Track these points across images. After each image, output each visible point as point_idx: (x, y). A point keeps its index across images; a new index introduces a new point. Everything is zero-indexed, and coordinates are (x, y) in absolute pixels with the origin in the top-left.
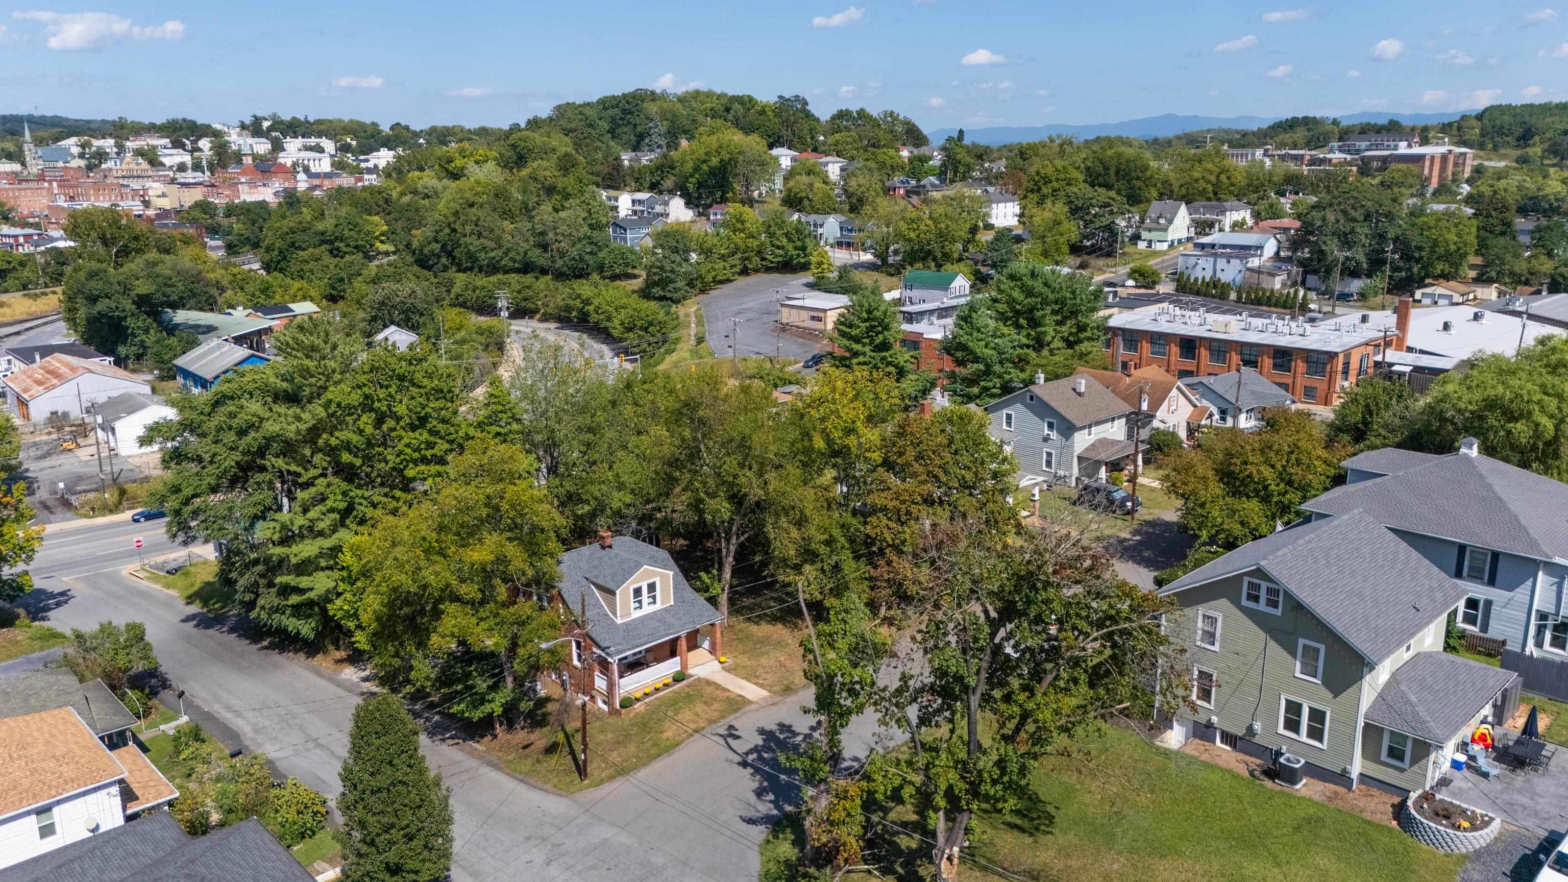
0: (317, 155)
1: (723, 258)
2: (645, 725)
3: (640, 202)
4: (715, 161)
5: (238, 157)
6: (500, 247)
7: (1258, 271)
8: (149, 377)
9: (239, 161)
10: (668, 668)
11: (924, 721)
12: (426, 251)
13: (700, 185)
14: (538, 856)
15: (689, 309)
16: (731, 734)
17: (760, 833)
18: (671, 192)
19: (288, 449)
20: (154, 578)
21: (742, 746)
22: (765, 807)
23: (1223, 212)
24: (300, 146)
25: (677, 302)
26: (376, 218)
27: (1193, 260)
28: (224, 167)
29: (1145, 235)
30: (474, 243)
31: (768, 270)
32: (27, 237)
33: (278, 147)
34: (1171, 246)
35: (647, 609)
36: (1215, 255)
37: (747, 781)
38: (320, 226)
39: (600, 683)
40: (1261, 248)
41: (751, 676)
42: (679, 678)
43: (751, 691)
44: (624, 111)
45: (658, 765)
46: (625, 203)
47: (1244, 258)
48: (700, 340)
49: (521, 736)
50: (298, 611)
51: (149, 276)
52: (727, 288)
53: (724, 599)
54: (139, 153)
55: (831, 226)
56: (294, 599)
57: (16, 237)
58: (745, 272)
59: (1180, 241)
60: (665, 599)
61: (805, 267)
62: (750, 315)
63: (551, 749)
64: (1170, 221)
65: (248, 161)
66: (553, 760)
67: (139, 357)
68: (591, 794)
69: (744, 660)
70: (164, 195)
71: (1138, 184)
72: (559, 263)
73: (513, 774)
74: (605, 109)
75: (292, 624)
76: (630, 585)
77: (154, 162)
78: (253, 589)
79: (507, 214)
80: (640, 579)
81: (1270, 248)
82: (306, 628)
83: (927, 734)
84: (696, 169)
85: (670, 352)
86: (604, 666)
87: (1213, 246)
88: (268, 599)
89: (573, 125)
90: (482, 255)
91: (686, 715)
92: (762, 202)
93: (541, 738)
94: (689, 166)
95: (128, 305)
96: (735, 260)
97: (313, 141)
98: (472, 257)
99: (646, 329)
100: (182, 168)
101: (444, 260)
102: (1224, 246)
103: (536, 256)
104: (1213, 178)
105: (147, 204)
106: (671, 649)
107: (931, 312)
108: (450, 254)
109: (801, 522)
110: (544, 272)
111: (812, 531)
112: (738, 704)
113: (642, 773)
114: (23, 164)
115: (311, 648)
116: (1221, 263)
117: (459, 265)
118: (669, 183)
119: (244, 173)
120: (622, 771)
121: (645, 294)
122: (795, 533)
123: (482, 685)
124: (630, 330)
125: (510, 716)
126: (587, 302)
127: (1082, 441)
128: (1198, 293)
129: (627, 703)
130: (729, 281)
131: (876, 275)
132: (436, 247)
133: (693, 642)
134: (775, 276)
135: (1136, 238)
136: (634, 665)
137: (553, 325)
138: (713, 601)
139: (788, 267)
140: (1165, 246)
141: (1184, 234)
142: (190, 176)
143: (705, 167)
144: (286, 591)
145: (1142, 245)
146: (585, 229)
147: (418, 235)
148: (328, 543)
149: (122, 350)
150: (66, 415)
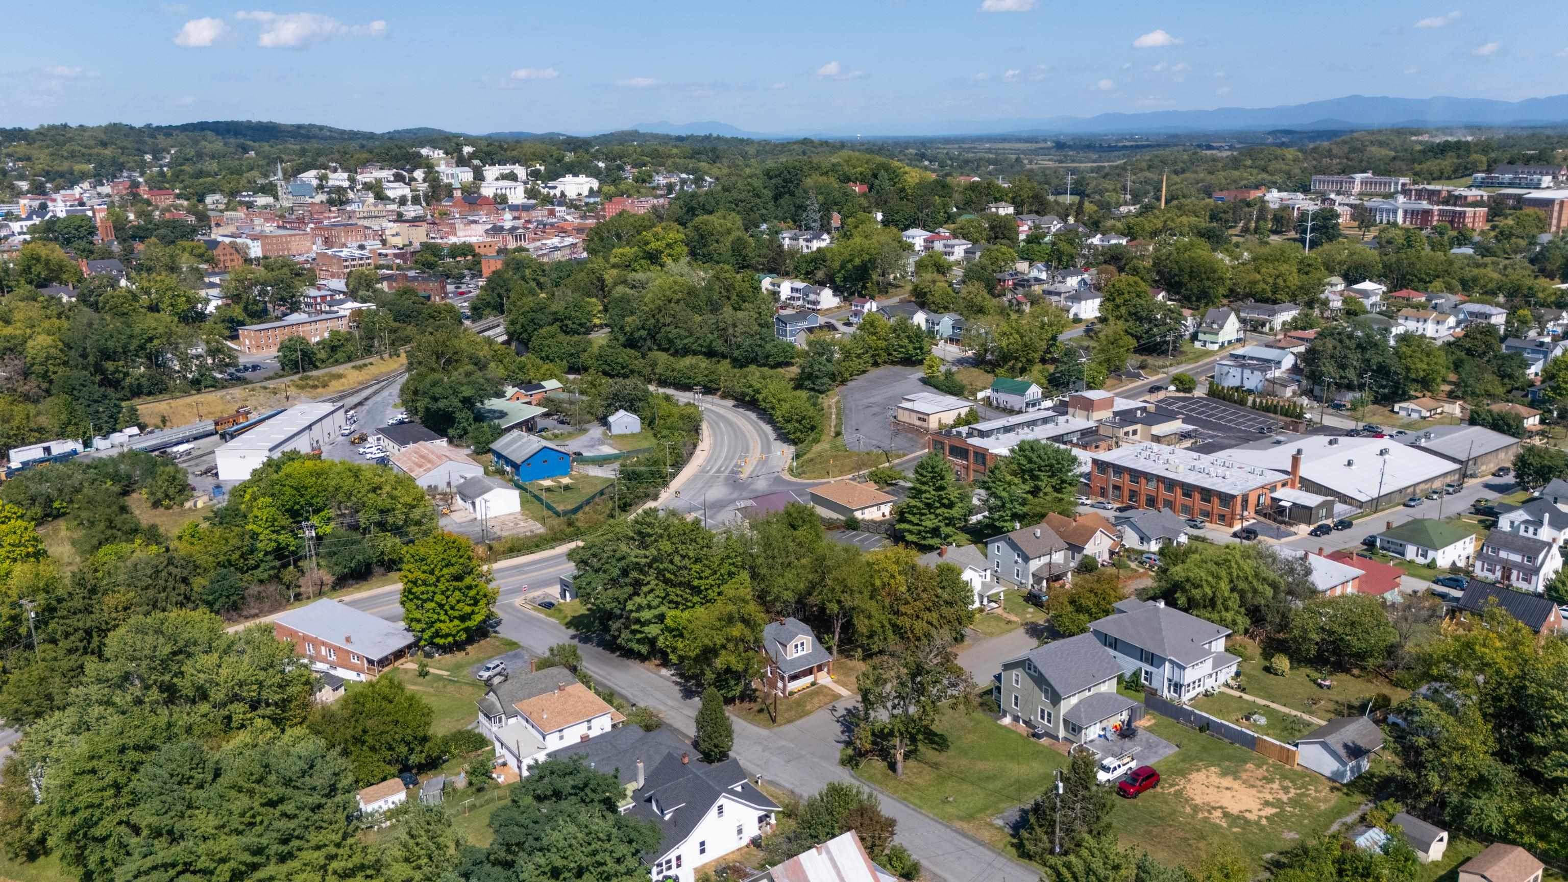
0: (512, 184)
1: (859, 356)
2: (800, 703)
3: (797, 290)
4: (857, 261)
5: (449, 189)
6: (691, 335)
7: (1273, 382)
8: (468, 451)
9: (450, 196)
10: (809, 679)
11: (894, 707)
12: (637, 335)
13: (845, 279)
14: (760, 748)
15: (831, 401)
16: (834, 709)
17: (842, 746)
18: (822, 284)
19: (638, 567)
20: (535, 609)
21: (838, 714)
22: (845, 737)
23: (1273, 313)
24: (497, 174)
25: (821, 392)
26: (594, 300)
27: (1226, 369)
28: (439, 200)
29: (1201, 336)
30: (674, 332)
31: (893, 363)
32: (323, 297)
33: (479, 176)
34: (1222, 346)
35: (800, 653)
36: (1243, 366)
37: (838, 728)
38: (554, 308)
39: (780, 684)
40: (1279, 362)
41: (844, 685)
42: (813, 684)
43: (844, 692)
44: (785, 181)
45: (804, 720)
46: (785, 288)
47: (1264, 370)
48: (838, 434)
49: (746, 705)
50: (639, 641)
51: (469, 383)
52: (860, 380)
53: (835, 649)
54: (367, 187)
55: (946, 324)
56: (639, 636)
57: (315, 298)
58: (876, 364)
59: (1230, 342)
60: (808, 649)
61: (921, 362)
62: (876, 409)
63: (761, 711)
64: (1221, 327)
65: (458, 194)
66: (761, 716)
67: (461, 437)
68: (777, 729)
69: (842, 678)
70: (397, 234)
71: (1208, 283)
72: (736, 353)
73: (746, 720)
74: (771, 178)
75: (636, 647)
76: (793, 643)
77: (380, 197)
78: (619, 630)
79: (697, 309)
80: (797, 641)
81: (1288, 362)
82: (644, 649)
83: (896, 712)
84: (843, 267)
85: (816, 441)
86: (782, 678)
87: (1244, 357)
88: (625, 635)
89: (741, 197)
90: (678, 342)
91: (815, 700)
92: (897, 286)
93: (755, 707)
94: (836, 265)
95: (456, 402)
96: (866, 357)
97: (507, 169)
98: (671, 342)
99: (800, 422)
100: (403, 201)
101: (649, 343)
102: (1252, 358)
103: (719, 346)
104: (1271, 280)
105: (384, 242)
106: (810, 672)
107: (998, 430)
108: (653, 337)
109: (869, 617)
110: (724, 356)
111: (874, 622)
112: (838, 697)
113: (798, 722)
114: (276, 198)
115: (643, 658)
116: (1247, 372)
117: (659, 345)
118: (820, 275)
119: (454, 206)
120: (790, 721)
121: (799, 384)
122: (866, 622)
123: (732, 682)
124: (788, 421)
125: (742, 698)
126: (758, 391)
127: (1035, 565)
128: (1224, 399)
129: (791, 694)
130: (864, 372)
131: (976, 372)
132: (643, 333)
133: (820, 668)
134: (899, 368)
135: (1194, 337)
136: (794, 678)
137: (730, 403)
138: (829, 649)
139: (909, 361)
140: (1216, 347)
141: (1234, 336)
142: (411, 211)
143: (849, 266)
144: (634, 632)
145: (1198, 345)
146: (756, 327)
147: (631, 321)
148: (656, 612)
149: (451, 432)
150: (436, 487)
